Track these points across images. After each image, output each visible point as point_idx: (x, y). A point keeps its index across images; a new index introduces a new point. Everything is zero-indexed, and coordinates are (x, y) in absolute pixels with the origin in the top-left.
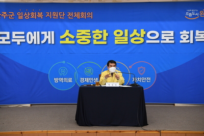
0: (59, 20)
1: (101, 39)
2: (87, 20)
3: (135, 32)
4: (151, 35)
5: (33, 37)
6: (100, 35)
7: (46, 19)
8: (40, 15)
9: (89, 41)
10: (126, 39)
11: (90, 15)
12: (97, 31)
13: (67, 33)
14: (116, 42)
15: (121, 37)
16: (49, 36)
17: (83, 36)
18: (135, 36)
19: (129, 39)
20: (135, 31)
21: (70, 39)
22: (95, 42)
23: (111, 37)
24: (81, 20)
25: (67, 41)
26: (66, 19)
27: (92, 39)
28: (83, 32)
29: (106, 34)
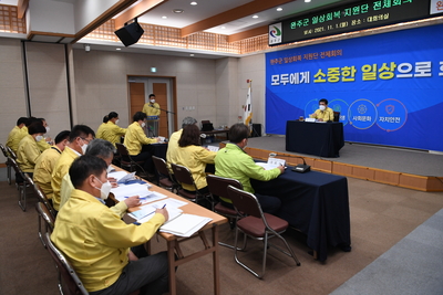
0: (314, 60)
1: (349, 77)
2: (338, 57)
3: (384, 66)
4: (403, 68)
5: (294, 78)
6: (348, 72)
7: (304, 61)
8: (299, 58)
9: (338, 79)
10: (374, 74)
11: (340, 52)
12: (346, 68)
13: (320, 72)
14: (364, 78)
15: (369, 73)
16: (306, 76)
17: (333, 74)
18: (384, 70)
19: (378, 74)
20: (385, 64)
21: (322, 78)
22: (344, 79)
23: (359, 74)
24: (332, 58)
25: (320, 80)
26: (320, 59)
27: (340, 77)
28: (333, 70)
29: (354, 71)
